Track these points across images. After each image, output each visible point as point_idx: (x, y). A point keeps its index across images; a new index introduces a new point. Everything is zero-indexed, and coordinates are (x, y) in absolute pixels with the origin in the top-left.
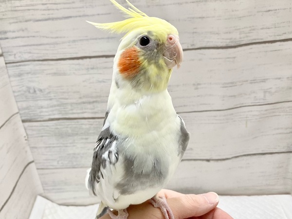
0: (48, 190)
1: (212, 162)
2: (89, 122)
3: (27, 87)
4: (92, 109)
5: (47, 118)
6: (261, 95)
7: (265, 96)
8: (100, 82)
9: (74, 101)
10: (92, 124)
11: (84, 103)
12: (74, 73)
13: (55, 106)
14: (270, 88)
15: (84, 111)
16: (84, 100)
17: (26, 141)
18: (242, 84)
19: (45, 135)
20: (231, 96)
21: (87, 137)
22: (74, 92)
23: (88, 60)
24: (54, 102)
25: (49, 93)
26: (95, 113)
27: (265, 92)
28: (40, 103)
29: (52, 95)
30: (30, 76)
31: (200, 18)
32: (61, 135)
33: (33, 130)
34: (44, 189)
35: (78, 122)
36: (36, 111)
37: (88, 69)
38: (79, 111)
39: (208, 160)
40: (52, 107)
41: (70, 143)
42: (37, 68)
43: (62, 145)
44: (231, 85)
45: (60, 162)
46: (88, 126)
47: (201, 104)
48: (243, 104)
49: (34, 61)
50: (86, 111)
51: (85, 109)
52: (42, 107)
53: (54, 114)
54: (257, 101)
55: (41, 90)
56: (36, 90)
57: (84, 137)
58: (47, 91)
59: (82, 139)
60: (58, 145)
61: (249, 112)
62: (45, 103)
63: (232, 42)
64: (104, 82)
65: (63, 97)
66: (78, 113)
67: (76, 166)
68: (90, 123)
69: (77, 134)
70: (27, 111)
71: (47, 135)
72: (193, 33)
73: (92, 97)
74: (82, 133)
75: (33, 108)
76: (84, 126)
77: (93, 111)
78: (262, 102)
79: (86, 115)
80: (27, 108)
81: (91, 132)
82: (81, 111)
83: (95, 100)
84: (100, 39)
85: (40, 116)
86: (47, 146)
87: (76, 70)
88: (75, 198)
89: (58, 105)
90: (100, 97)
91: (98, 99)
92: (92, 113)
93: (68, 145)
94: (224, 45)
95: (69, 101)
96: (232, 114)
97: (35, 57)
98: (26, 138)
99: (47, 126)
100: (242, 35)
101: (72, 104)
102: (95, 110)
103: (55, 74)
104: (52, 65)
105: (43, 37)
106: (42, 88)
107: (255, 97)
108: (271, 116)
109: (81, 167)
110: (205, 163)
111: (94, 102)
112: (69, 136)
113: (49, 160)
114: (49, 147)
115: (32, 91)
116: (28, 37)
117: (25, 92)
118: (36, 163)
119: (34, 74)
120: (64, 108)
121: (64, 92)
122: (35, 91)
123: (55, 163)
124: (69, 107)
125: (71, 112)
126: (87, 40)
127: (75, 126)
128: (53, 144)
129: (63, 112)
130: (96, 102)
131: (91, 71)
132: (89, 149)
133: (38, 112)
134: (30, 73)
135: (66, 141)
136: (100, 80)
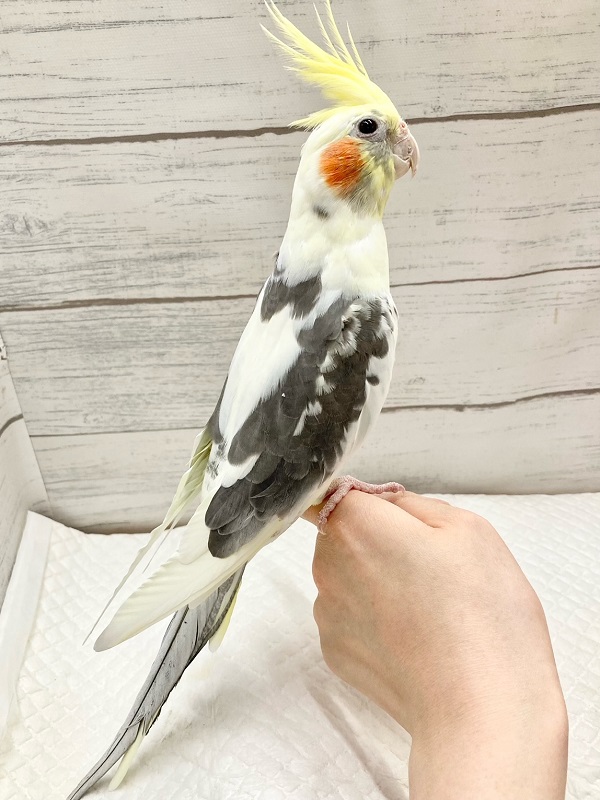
0: (56, 491)
1: (468, 411)
2: (168, 309)
3: (7, 216)
4: (174, 275)
5: (58, 299)
8: (199, 202)
9: (131, 253)
10: (174, 317)
11: (155, 259)
12: (132, 178)
13: (80, 267)
15: (156, 280)
16: (155, 251)
17: (5, 361)
18: (551, 213)
19: (52, 345)
20: (525, 243)
21: (162, 350)
22: (132, 230)
23: (170, 143)
24: (79, 258)
25: (66, 231)
26: (185, 285)
28: (41, 260)
29: (73, 238)
30: (14, 184)
31: (458, 34)
32: (94, 346)
33: (20, 333)
34: (47, 490)
35: (139, 311)
36: (30, 281)
37: (169, 167)
38: (143, 282)
39: (460, 408)
40: (71, 269)
41: (119, 367)
42: (35, 163)
43: (96, 372)
44: (527, 214)
45: (90, 418)
46: (164, 322)
47: (451, 263)
48: (549, 264)
49: (27, 143)
50: (162, 280)
51: (159, 275)
52: (46, 271)
53: (78, 291)
54: (582, 258)
55: (43, 226)
56: (32, 224)
57: (154, 350)
58: (61, 227)
59: (150, 355)
60: (87, 373)
61: (563, 284)
62: (53, 260)
63: (536, 100)
64: (210, 202)
65: (101, 242)
66: (141, 287)
67: (131, 428)
68: (170, 313)
69: (136, 343)
70: (5, 281)
71: (59, 345)
72: (440, 75)
73: (177, 243)
74: (148, 341)
75: (21, 273)
76: (154, 322)
77: (178, 280)
79: (160, 293)
80: (7, 273)
81: (171, 336)
82: (149, 281)
83: (184, 250)
84: (201, 86)
85: (42, 293)
86: (57, 374)
87: (138, 170)
88: (127, 510)
89: (89, 266)
90: (199, 241)
91: (193, 249)
92: (176, 286)
93: (114, 371)
94: (516, 107)
95: (118, 254)
96: (524, 290)
97: (30, 133)
99: (58, 322)
100: (562, 84)
101: (124, 262)
102: (184, 279)
103: (83, 180)
104: (75, 155)
105: (53, 76)
106: (46, 219)
107: (580, 247)
109: (145, 431)
110: (451, 412)
111: (181, 256)
112: (116, 348)
113: (62, 411)
114: (64, 378)
115: (19, 227)
116: (10, 75)
117: (3, 229)
118: (27, 421)
119: (27, 179)
120: (104, 274)
121: (104, 230)
122: (28, 227)
123: (78, 421)
124: (118, 270)
125: (121, 283)
126: (169, 88)
127: (132, 320)
128: (74, 370)
129: (100, 284)
130: (188, 255)
131: (178, 174)
132: (165, 384)
133: (36, 284)
134: (14, 177)
135: (108, 361)
136: (201, 197)
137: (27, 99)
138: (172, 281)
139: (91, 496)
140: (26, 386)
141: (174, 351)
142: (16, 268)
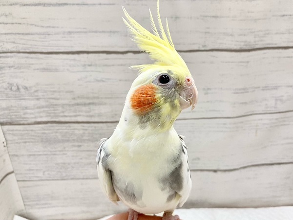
0: (29, 205)
1: (219, 173)
3: (8, 83)
4: (86, 112)
5: (33, 120)
6: (272, 103)
7: (276, 104)
8: (98, 81)
9: (66, 102)
10: (86, 130)
11: (78, 104)
12: (68, 70)
13: (43, 107)
14: (282, 96)
15: (78, 113)
16: (78, 101)
17: (6, 148)
18: (253, 91)
19: (29, 140)
20: (242, 103)
21: (80, 144)
22: (67, 92)
23: (85, 55)
24: (42, 103)
25: (37, 91)
26: (91, 116)
27: (277, 100)
28: (24, 103)
29: (40, 94)
30: (12, 70)
31: (213, 17)
32: (49, 141)
33: (14, 135)
34: (25, 205)
35: (70, 127)
36: (19, 112)
37: (85, 65)
38: (72, 114)
39: (215, 171)
40: (39, 108)
41: (60, 151)
42: (23, 61)
43: (49, 153)
44: (243, 91)
45: (46, 173)
46: (81, 132)
47: (210, 111)
48: (253, 111)
49: (19, 52)
50: (81, 114)
51: (79, 111)
52: (26, 108)
53: (42, 117)
54: (268, 109)
55: (26, 88)
56: (20, 87)
57: (77, 144)
58: (34, 89)
59: (74, 146)
60: (45, 153)
61: (259, 120)
62: (30, 103)
63: (246, 45)
64: (103, 81)
65: (53, 96)
66: (70, 116)
67: (65, 178)
68: (84, 128)
69: (68, 141)
70: (6, 112)
71: (33, 140)
72: (206, 33)
73: (88, 98)
74: (74, 140)
75: (15, 108)
76: (77, 132)
77: (88, 114)
78: (274, 110)
79: (79, 119)
80: (8, 108)
81: (85, 138)
82: (74, 114)
83: (91, 101)
84: (100, 32)
85: (24, 118)
86: (31, 153)
87: (70, 66)
88: (63, 214)
89: (47, 107)
90: (98, 98)
91: (95, 101)
92: (87, 116)
93: (58, 153)
94: (238, 47)
95: (60, 102)
96: (242, 122)
97: (21, 48)
98: (5, 144)
99: (32, 130)
100: (257, 39)
101: (63, 105)
102: (91, 114)
103: (45, 70)
104: (42, 59)
105: (32, 25)
106: (27, 85)
107: (266, 105)
108: (282, 125)
109: (72, 179)
110: (212, 174)
111: (90, 104)
112: (59, 142)
113: (33, 170)
114: (34, 155)
115: (14, 88)
116: (12, 24)
117: (6, 89)
118: (16, 174)
119: (19, 68)
120: (54, 110)
121: (54, 92)
122: (18, 89)
123: (40, 174)
124: (60, 109)
125: (62, 114)
126: (86, 32)
127: (66, 131)
128: (39, 152)
129: (52, 114)
130: (93, 104)
131: (89, 68)
132: (81, 159)
133: (22, 113)
134: (12, 67)
135: (55, 148)
136: (99, 79)
137: (19, 34)
138: (85, 114)
139: (45, 208)
140: (16, 158)
141: (86, 144)
142: (12, 106)
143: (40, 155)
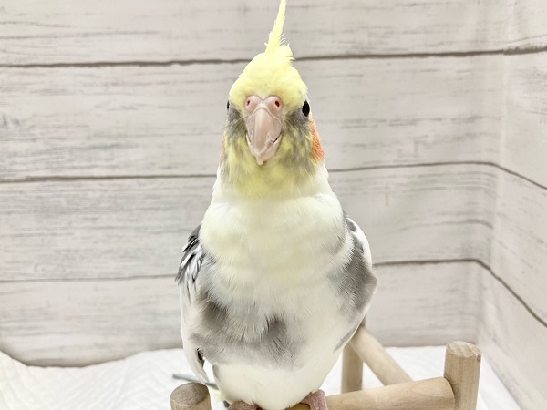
0: (7, 329)
2: (101, 185)
4: (107, 160)
5: (23, 175)
6: (409, 147)
7: (416, 150)
8: (126, 108)
9: (77, 143)
10: (105, 191)
11: (94, 148)
12: (81, 91)
13: (41, 153)
14: (426, 136)
15: (93, 163)
16: (94, 142)
18: (375, 126)
19: (14, 210)
20: (358, 145)
21: (95, 216)
22: (79, 127)
23: (108, 69)
24: (40, 146)
25: (33, 127)
26: (114, 167)
27: (417, 143)
28: (12, 146)
29: (37, 132)
32: (46, 211)
35: (80, 186)
36: (3, 161)
37: (106, 85)
38: (84, 164)
40: (34, 154)
41: (63, 228)
42: (15, 79)
43: (46, 232)
44: (357, 124)
45: (40, 268)
46: (98, 194)
48: (378, 162)
49: (11, 66)
50: (99, 163)
51: (96, 159)
52: (15, 154)
53: (37, 169)
54: (403, 159)
55: (17, 122)
56: (8, 120)
57: (90, 216)
58: (29, 123)
59: (86, 219)
60: (39, 232)
61: (390, 177)
62: (22, 147)
64: (134, 109)
66: (82, 168)
67: (70, 277)
68: (103, 188)
69: (77, 210)
71: (21, 210)
73: (110, 137)
74: (86, 208)
76: (91, 194)
77: (109, 163)
78: (412, 160)
79: (96, 172)
81: (104, 205)
82: (88, 164)
83: (114, 142)
84: (131, 33)
85: (10, 171)
86: (17, 233)
87: (85, 85)
88: (62, 348)
89: (47, 152)
90: (125, 136)
91: (122, 141)
92: (108, 168)
93: (60, 232)
95: (68, 144)
96: (360, 180)
97: (13, 59)
99: (21, 192)
100: (373, 40)
101: (72, 149)
102: (114, 163)
103: (46, 92)
104: (42, 75)
105: (32, 23)
106: (19, 118)
107: (400, 151)
108: (431, 189)
109: (81, 279)
111: (112, 146)
112: (63, 213)
113: (17, 262)
114: (21, 235)
116: (4, 23)
119: (8, 90)
120: (57, 158)
121: (59, 127)
122: (5, 123)
123: (30, 270)
124: (67, 155)
126: (110, 34)
127: (74, 193)
128: (30, 229)
129: (54, 165)
130: (117, 146)
131: (113, 89)
132: (96, 242)
133: (8, 163)
135: (56, 223)
136: (128, 105)
137: (13, 38)
138: (104, 163)
139: (34, 335)
141: (104, 217)
143: (31, 235)
